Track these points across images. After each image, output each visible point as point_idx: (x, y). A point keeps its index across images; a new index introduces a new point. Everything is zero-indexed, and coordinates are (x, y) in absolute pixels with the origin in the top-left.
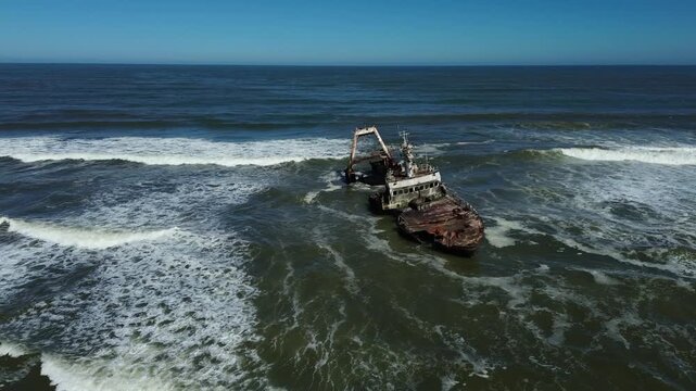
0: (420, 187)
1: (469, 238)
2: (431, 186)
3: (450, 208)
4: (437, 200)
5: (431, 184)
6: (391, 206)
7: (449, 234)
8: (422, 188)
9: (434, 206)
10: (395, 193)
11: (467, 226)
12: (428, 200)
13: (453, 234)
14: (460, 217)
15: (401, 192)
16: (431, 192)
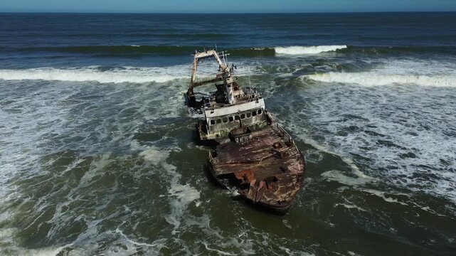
0: (240, 116)
1: (282, 191)
2: (254, 114)
3: (271, 141)
4: (260, 129)
5: (254, 112)
6: (210, 136)
7: (257, 184)
8: (243, 116)
9: (255, 138)
10: (213, 122)
11: (284, 170)
12: (249, 131)
13: (262, 184)
14: (278, 155)
15: (219, 121)
16: (254, 121)
